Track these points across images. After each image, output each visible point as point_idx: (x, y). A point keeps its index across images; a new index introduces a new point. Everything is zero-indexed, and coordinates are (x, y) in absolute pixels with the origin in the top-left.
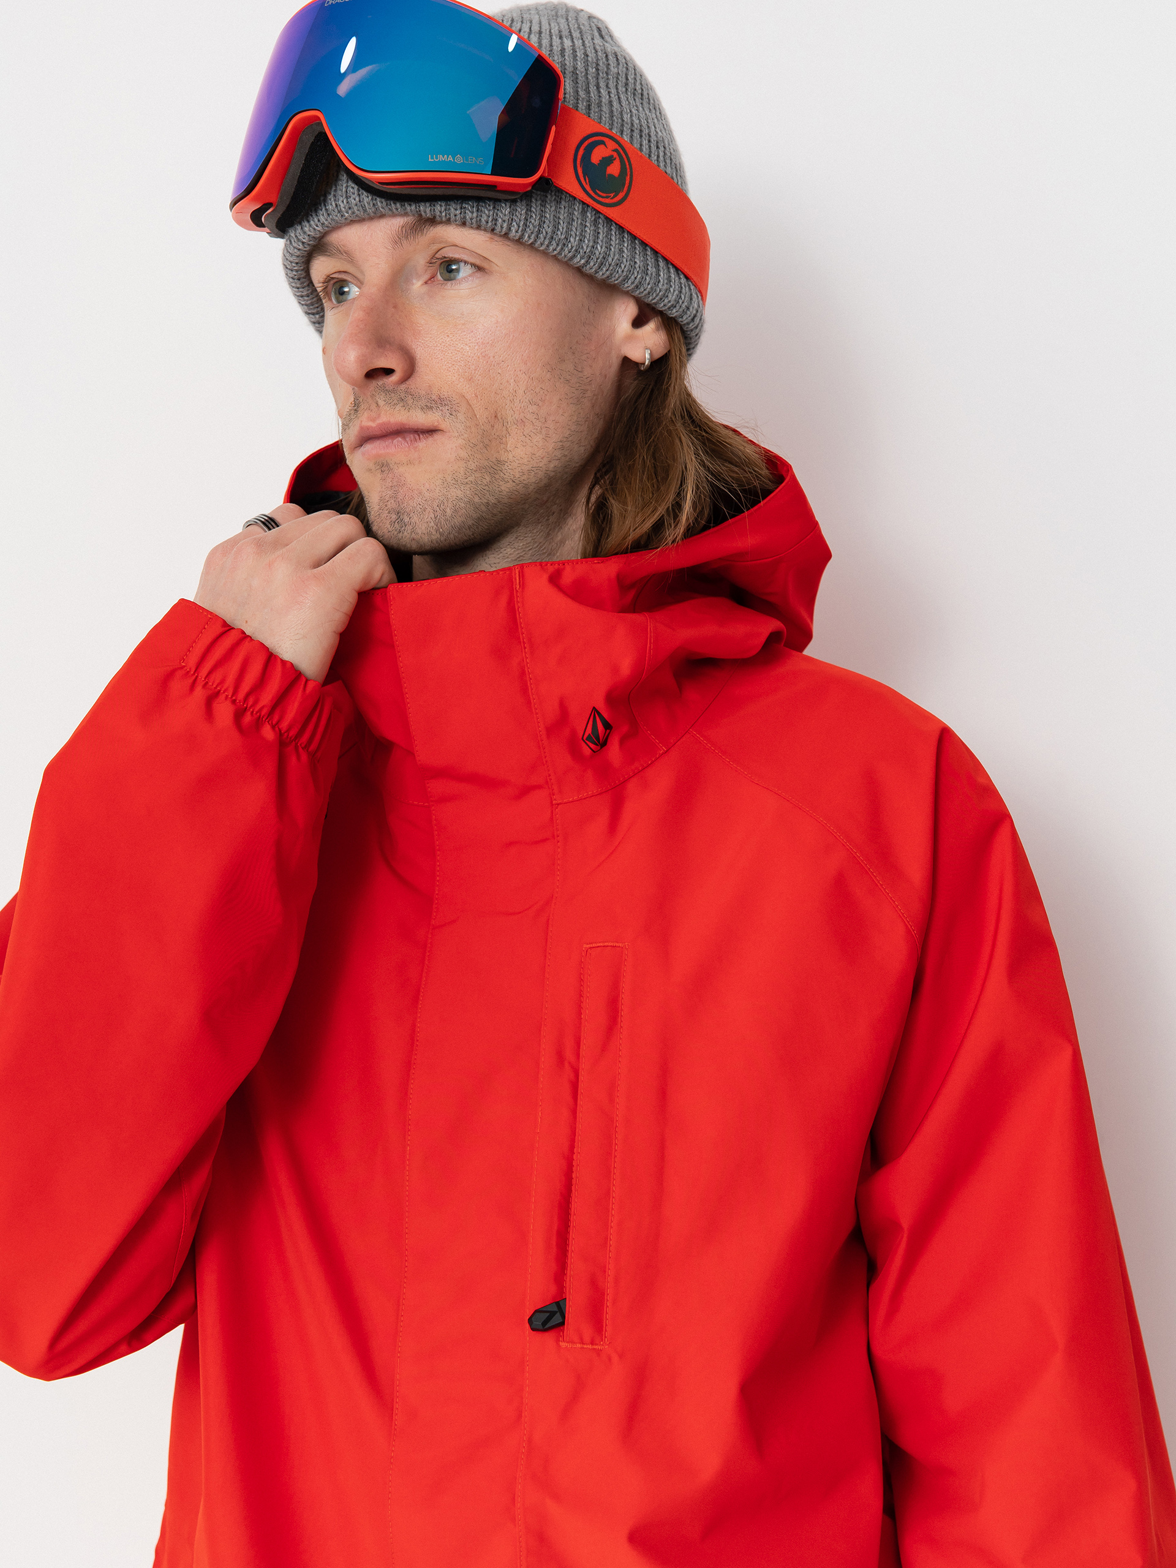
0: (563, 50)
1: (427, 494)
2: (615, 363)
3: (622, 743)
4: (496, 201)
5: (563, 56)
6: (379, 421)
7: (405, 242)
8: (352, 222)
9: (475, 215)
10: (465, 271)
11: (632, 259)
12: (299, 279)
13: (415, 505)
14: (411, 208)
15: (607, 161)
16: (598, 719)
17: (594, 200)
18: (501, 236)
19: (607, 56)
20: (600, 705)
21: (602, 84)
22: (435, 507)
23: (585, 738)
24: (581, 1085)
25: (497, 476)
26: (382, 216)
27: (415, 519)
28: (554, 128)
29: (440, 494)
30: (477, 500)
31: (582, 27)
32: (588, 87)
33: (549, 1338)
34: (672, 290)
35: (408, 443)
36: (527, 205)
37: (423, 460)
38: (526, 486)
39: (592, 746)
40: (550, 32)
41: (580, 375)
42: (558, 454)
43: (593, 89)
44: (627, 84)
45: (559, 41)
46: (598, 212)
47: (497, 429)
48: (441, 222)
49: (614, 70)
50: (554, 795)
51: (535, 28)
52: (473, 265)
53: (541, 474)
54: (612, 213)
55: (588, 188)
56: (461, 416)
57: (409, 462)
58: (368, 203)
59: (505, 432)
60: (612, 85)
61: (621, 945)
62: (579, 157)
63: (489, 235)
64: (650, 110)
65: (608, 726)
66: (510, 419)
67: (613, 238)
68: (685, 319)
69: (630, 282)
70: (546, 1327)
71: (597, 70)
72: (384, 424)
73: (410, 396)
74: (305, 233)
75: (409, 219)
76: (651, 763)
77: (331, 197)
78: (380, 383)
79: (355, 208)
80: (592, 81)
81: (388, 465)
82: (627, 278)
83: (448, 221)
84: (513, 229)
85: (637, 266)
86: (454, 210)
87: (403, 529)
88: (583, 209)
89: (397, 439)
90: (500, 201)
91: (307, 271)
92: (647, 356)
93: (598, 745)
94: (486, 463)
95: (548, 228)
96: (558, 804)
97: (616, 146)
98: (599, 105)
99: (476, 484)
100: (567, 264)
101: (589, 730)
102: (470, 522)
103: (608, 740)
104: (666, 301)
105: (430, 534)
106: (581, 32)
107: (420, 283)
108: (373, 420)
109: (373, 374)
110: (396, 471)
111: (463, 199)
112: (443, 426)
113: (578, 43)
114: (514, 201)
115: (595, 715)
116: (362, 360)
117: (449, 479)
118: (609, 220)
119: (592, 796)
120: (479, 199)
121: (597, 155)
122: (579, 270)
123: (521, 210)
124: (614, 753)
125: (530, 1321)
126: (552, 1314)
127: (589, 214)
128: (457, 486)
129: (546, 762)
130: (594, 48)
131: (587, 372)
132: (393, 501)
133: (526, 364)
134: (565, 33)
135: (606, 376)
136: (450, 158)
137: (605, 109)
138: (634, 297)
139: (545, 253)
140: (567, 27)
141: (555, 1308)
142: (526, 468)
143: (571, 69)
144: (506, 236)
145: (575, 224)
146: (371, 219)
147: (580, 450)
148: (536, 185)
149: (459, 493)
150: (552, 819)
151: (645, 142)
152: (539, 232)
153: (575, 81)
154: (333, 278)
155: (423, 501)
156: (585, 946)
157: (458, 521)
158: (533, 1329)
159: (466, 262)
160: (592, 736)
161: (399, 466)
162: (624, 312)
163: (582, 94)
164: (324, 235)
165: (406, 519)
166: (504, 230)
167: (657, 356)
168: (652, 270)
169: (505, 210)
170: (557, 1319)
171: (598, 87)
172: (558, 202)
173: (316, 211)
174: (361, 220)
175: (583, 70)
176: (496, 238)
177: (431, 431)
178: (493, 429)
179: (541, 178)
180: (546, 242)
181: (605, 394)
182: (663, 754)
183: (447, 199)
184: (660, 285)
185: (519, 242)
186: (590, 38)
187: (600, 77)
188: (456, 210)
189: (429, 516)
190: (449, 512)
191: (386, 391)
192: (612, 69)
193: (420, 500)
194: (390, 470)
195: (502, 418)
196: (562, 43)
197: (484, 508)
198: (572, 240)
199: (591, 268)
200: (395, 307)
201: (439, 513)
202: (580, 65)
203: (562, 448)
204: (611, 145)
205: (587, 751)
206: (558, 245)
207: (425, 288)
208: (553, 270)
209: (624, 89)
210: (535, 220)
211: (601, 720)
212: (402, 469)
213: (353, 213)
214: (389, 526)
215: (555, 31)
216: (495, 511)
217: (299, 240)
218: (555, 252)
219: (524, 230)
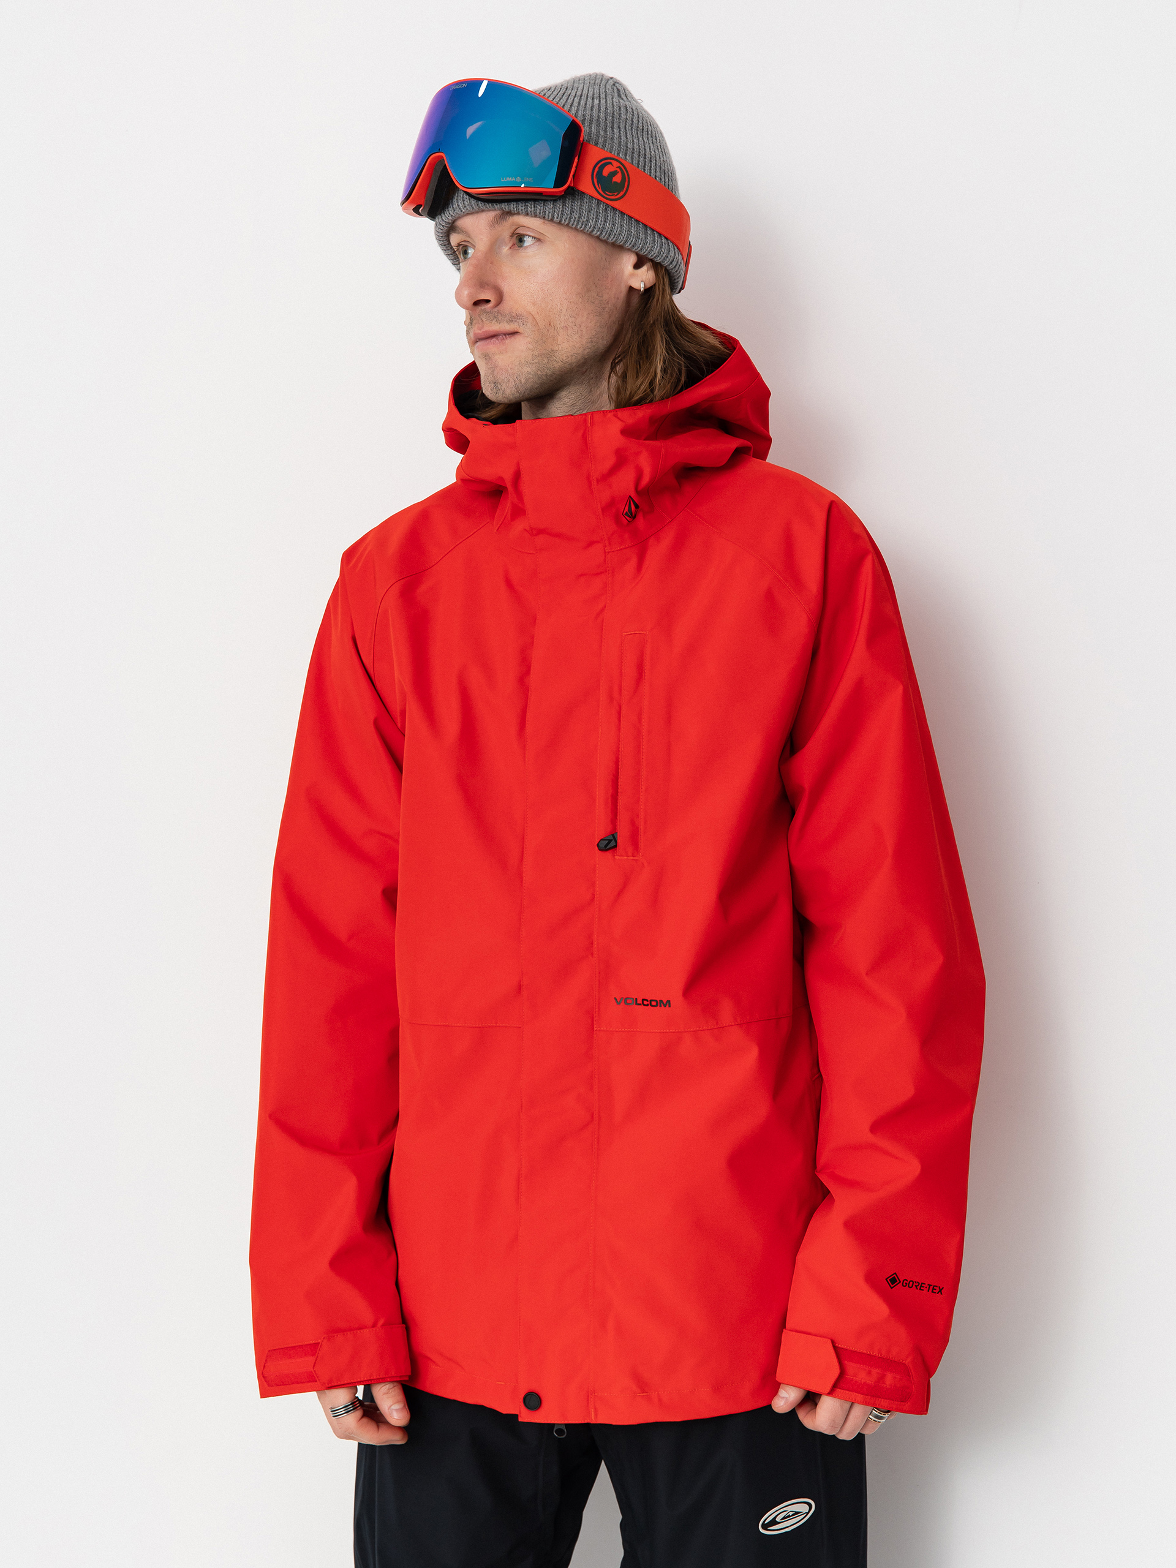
0: (592, 107)
1: (510, 371)
2: (624, 290)
3: (645, 516)
4: (545, 201)
5: (592, 110)
6: (483, 330)
7: (496, 226)
8: (468, 214)
9: (533, 209)
10: (528, 241)
11: (629, 230)
12: (445, 245)
13: (504, 378)
14: (497, 206)
15: (614, 174)
17: (604, 197)
18: (549, 221)
19: (620, 108)
20: (633, 494)
21: (615, 126)
22: (515, 378)
23: (624, 514)
24: (623, 712)
25: (552, 359)
26: (483, 211)
27: (504, 386)
28: (576, 158)
29: (518, 371)
30: (539, 373)
31: (607, 91)
32: (606, 128)
33: (609, 854)
34: (655, 247)
35: (500, 342)
36: (564, 202)
37: (509, 351)
38: (570, 364)
39: (628, 518)
40: (587, 95)
41: (601, 299)
42: (589, 345)
43: (609, 129)
44: (632, 124)
45: (591, 101)
46: (607, 204)
47: (551, 332)
48: (515, 214)
49: (624, 117)
50: (606, 546)
51: (579, 93)
52: (534, 238)
53: (579, 357)
54: (616, 204)
55: (600, 191)
56: (529, 325)
57: (500, 354)
58: (474, 204)
59: (556, 333)
60: (622, 126)
61: (644, 632)
62: (595, 173)
63: (542, 220)
64: (648, 138)
65: (637, 506)
66: (558, 326)
67: (617, 219)
68: (666, 263)
69: (628, 243)
70: (608, 847)
71: (613, 117)
72: (486, 331)
73: (500, 315)
74: (443, 220)
75: (498, 212)
76: (662, 528)
77: (455, 200)
78: (483, 308)
79: (468, 207)
80: (609, 125)
82: (626, 241)
83: (518, 213)
84: (556, 217)
85: (632, 234)
86: (521, 207)
87: (498, 392)
88: (598, 202)
89: (493, 340)
90: (547, 200)
91: (449, 241)
92: (642, 285)
93: (631, 518)
94: (544, 352)
95: (576, 215)
97: (619, 164)
98: (612, 139)
99: (539, 363)
100: (590, 235)
101: (627, 509)
102: (536, 386)
103: (637, 515)
104: (652, 253)
105: (513, 394)
106: (606, 95)
107: (507, 248)
108: (480, 329)
109: (477, 303)
110: (493, 358)
111: (526, 200)
112: (519, 331)
113: (603, 101)
114: (555, 201)
115: (630, 502)
116: (470, 295)
117: (523, 361)
118: (614, 209)
119: (628, 547)
120: (535, 200)
121: (606, 171)
122: (598, 238)
123: (559, 205)
124: (641, 522)
125: (598, 845)
126: (610, 841)
127: (601, 206)
128: (528, 366)
129: (602, 527)
130: (613, 104)
131: (606, 297)
132: (491, 376)
133: (566, 293)
134: (596, 95)
135: (618, 298)
136: (514, 179)
137: (616, 141)
138: (634, 252)
139: (576, 229)
140: (598, 91)
141: (611, 837)
142: (569, 354)
143: (596, 118)
144: (552, 220)
145: (592, 212)
146: (477, 212)
147: (603, 342)
148: (566, 191)
149: (529, 369)
150: (605, 561)
151: (642, 159)
152: (571, 218)
153: (598, 125)
154: (461, 245)
155: (508, 376)
156: (623, 634)
157: (528, 386)
158: (599, 850)
159: (529, 236)
160: (628, 512)
161: (494, 355)
162: (629, 260)
163: (602, 133)
164: (454, 222)
165: (499, 387)
166: (550, 217)
167: (648, 286)
168: (642, 236)
169: (550, 206)
170: (613, 844)
171: (612, 128)
172: (582, 200)
173: (448, 208)
174: (472, 213)
175: (604, 118)
176: (546, 222)
177: (514, 333)
178: (549, 332)
179: (569, 187)
180: (575, 223)
181: (618, 308)
182: (669, 522)
183: (517, 201)
184: (648, 244)
185: (560, 223)
186: (610, 98)
187: (615, 122)
188: (522, 207)
189: (512, 384)
190: (523, 381)
191: (485, 311)
192: (623, 116)
193: (507, 373)
195: (554, 326)
196: (593, 102)
197: (545, 378)
198: (591, 221)
199: (604, 236)
200: (492, 263)
201: (517, 382)
202: (602, 115)
203: (592, 342)
204: (616, 164)
205: (625, 522)
206: (582, 225)
207: (509, 252)
208: (581, 238)
209: (630, 128)
210: (568, 211)
211: (633, 503)
212: (496, 357)
213: (467, 209)
215: (590, 94)
216: (552, 379)
217: (441, 224)
218: (582, 229)
219: (561, 217)
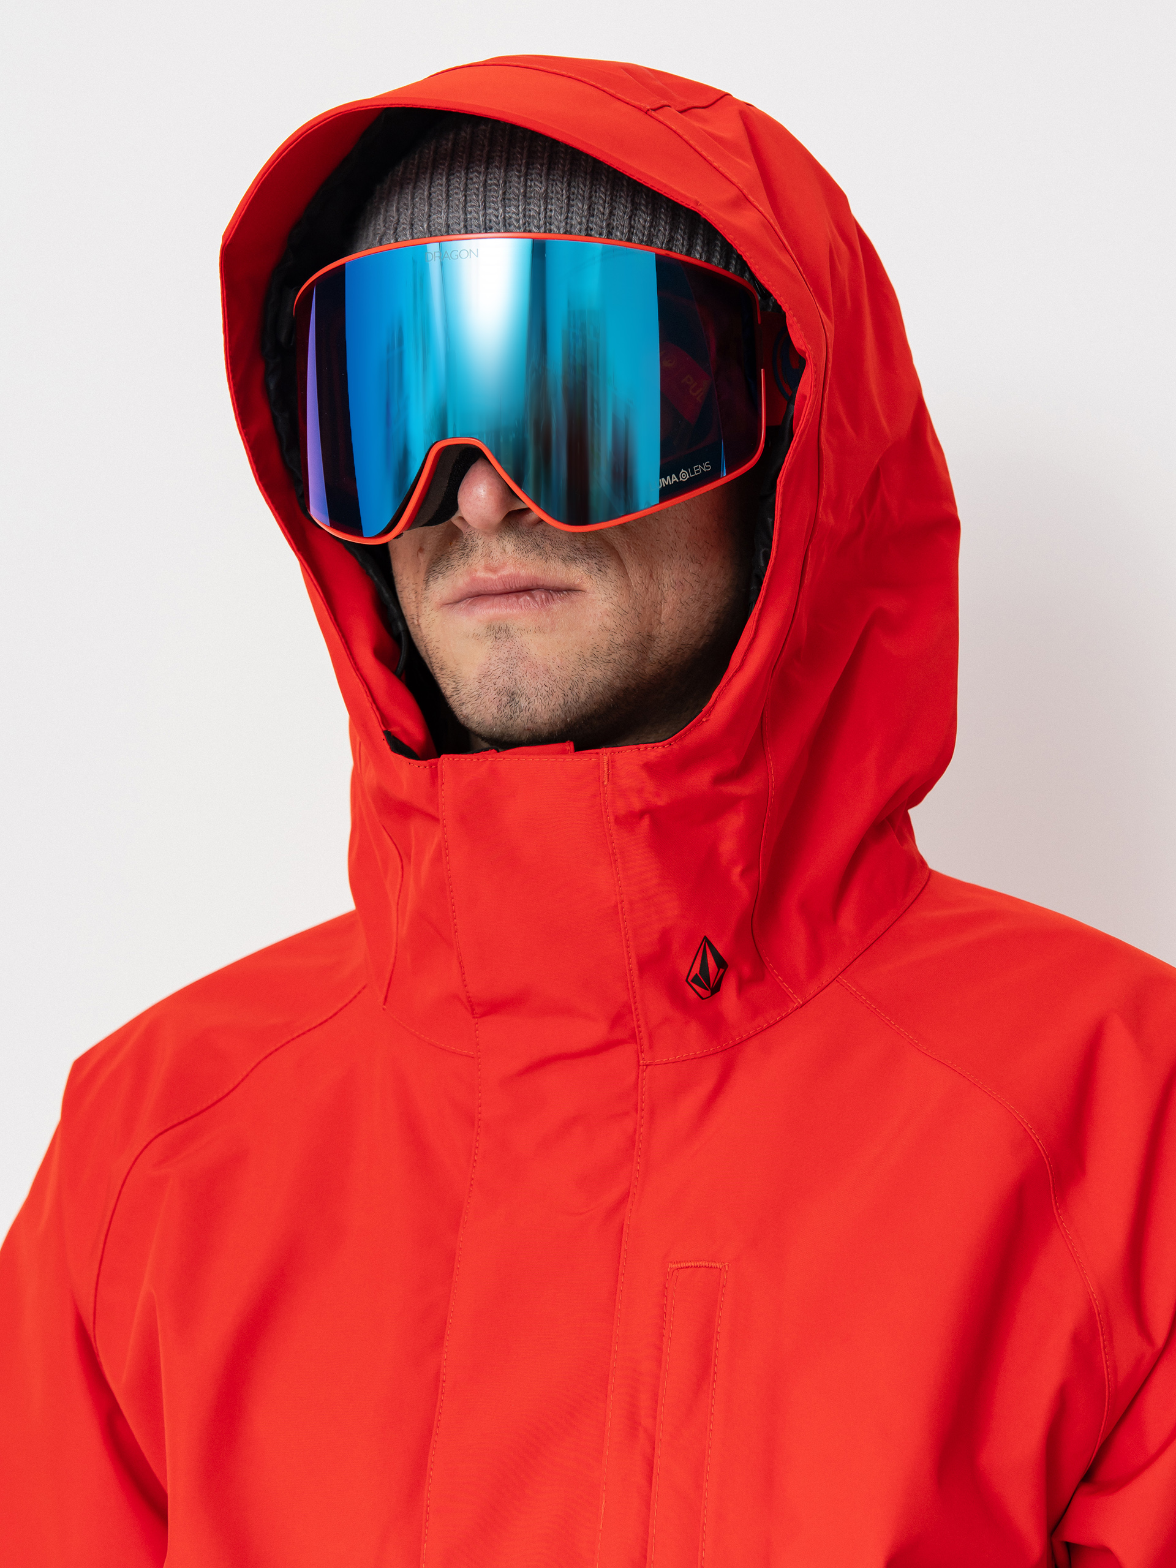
1: (557, 673)
3: (741, 990)
6: (503, 573)
13: (540, 686)
16: (708, 949)
20: (714, 934)
22: (566, 690)
23: (691, 977)
25: (644, 656)
27: (537, 704)
29: (574, 674)
30: (617, 683)
35: (538, 604)
37: (557, 627)
39: (700, 990)
47: (651, 593)
50: (642, 1052)
56: (611, 573)
57: (537, 629)
59: (660, 597)
61: (718, 1265)
65: (721, 963)
66: (666, 580)
73: (549, 542)
76: (780, 1020)
78: (513, 523)
81: (507, 630)
87: (516, 714)
89: (524, 597)
93: (707, 990)
94: (636, 637)
96: (647, 1066)
99: (621, 663)
101: (696, 969)
103: (723, 981)
105: (553, 724)
108: (494, 570)
110: (517, 639)
112: (586, 585)
115: (705, 947)
117: (587, 655)
119: (695, 1058)
128: (595, 664)
129: (636, 1009)
132: (506, 678)
149: (598, 674)
150: (636, 1085)
155: (551, 682)
156: (670, 1265)
160: (699, 975)
161: (523, 632)
165: (523, 704)
177: (571, 590)
178: (647, 593)
182: (797, 1008)
189: (556, 697)
190: (582, 697)
191: (519, 533)
193: (547, 679)
194: (509, 637)
195: (657, 579)
201: (571, 698)
205: (692, 997)
211: (713, 955)
212: (524, 637)
214: (496, 711)
